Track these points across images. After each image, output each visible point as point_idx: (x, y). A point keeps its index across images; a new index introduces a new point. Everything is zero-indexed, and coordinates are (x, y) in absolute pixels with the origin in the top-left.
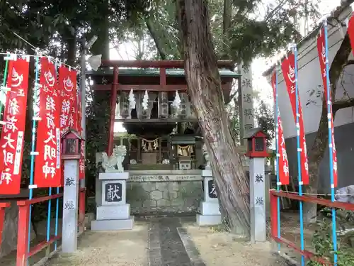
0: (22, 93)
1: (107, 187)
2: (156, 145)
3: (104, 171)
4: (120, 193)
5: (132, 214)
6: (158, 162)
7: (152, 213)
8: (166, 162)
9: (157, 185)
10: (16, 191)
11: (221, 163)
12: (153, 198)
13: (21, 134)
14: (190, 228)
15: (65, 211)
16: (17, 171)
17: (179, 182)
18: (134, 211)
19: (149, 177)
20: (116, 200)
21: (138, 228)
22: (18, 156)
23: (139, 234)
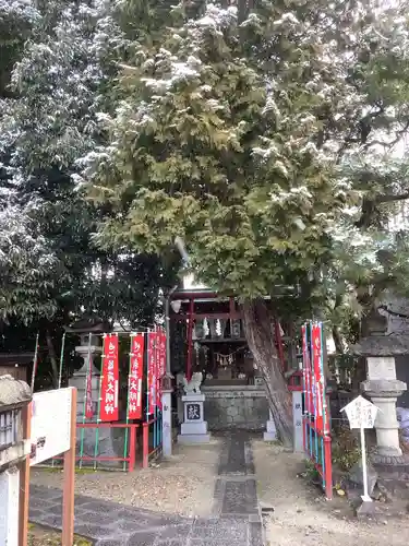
0: (140, 355)
1: (188, 407)
2: (230, 360)
3: (185, 394)
4: (198, 413)
5: (209, 429)
6: (233, 377)
7: (227, 429)
8: (242, 376)
9: (233, 402)
10: (139, 417)
11: (273, 392)
12: (229, 413)
13: (140, 381)
14: (256, 443)
15: (164, 429)
16: (139, 404)
17: (254, 398)
18: (211, 427)
19: (224, 393)
20: (195, 418)
21: (215, 442)
22: (139, 394)
23: (215, 446)
